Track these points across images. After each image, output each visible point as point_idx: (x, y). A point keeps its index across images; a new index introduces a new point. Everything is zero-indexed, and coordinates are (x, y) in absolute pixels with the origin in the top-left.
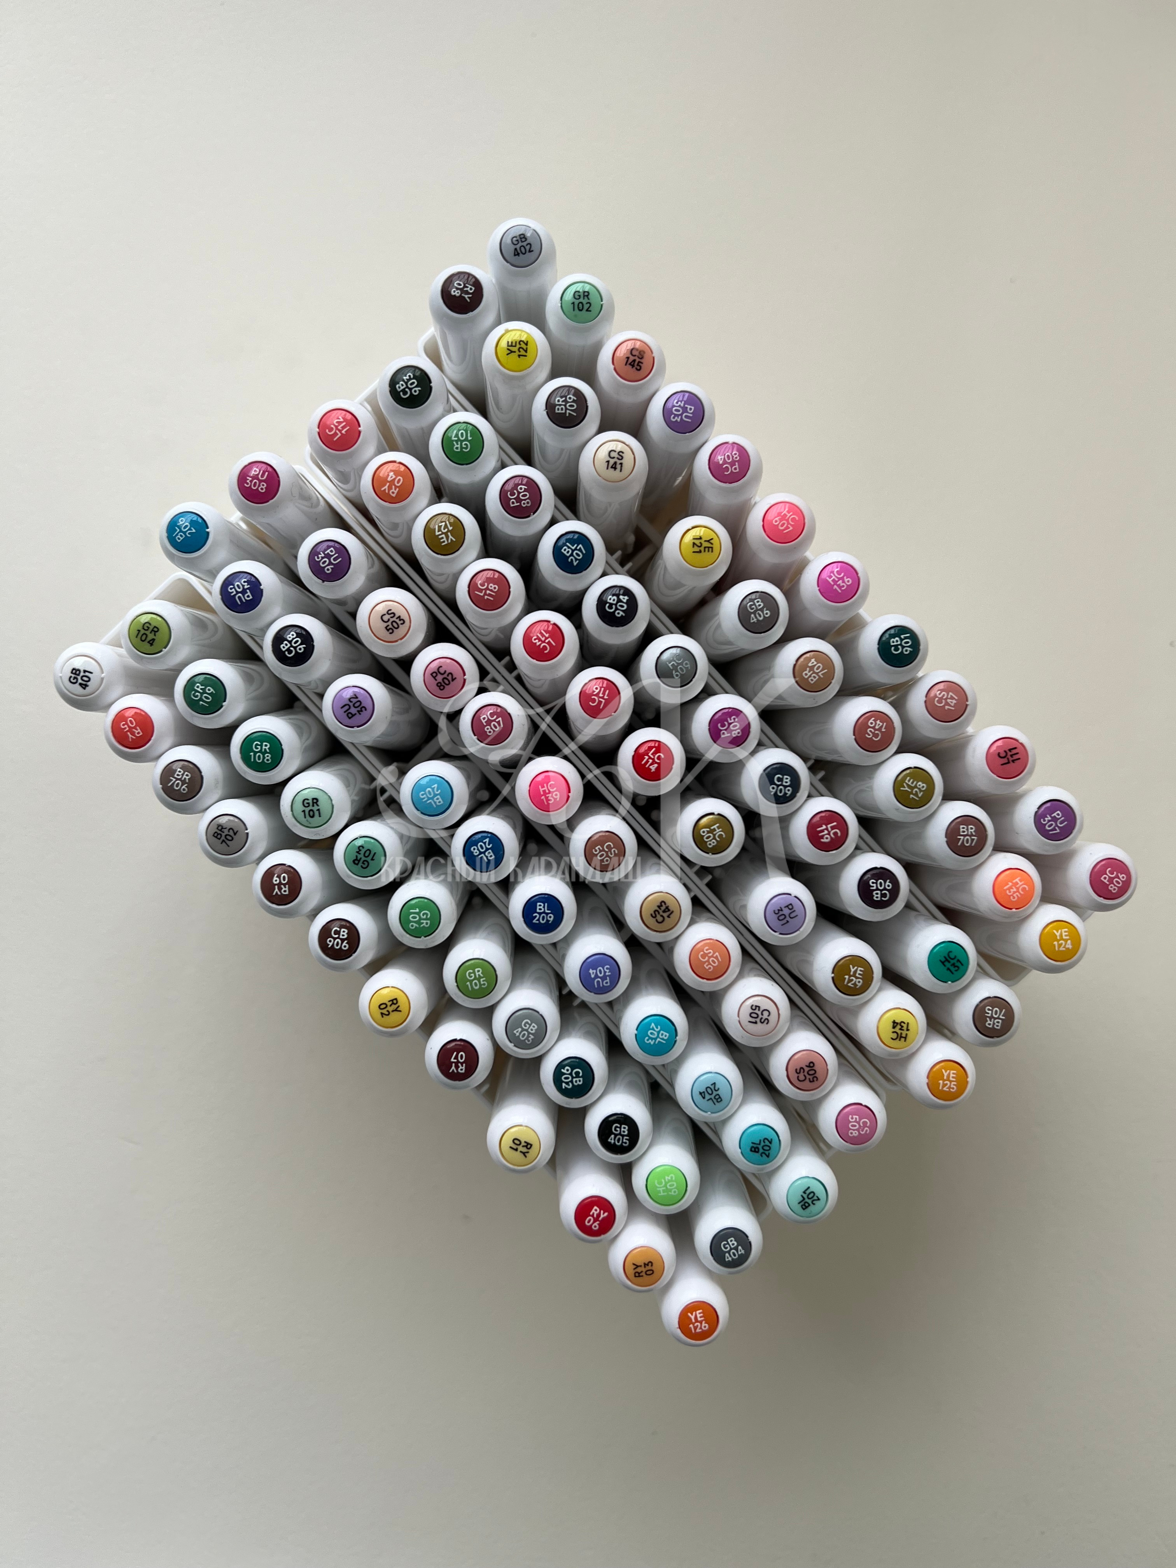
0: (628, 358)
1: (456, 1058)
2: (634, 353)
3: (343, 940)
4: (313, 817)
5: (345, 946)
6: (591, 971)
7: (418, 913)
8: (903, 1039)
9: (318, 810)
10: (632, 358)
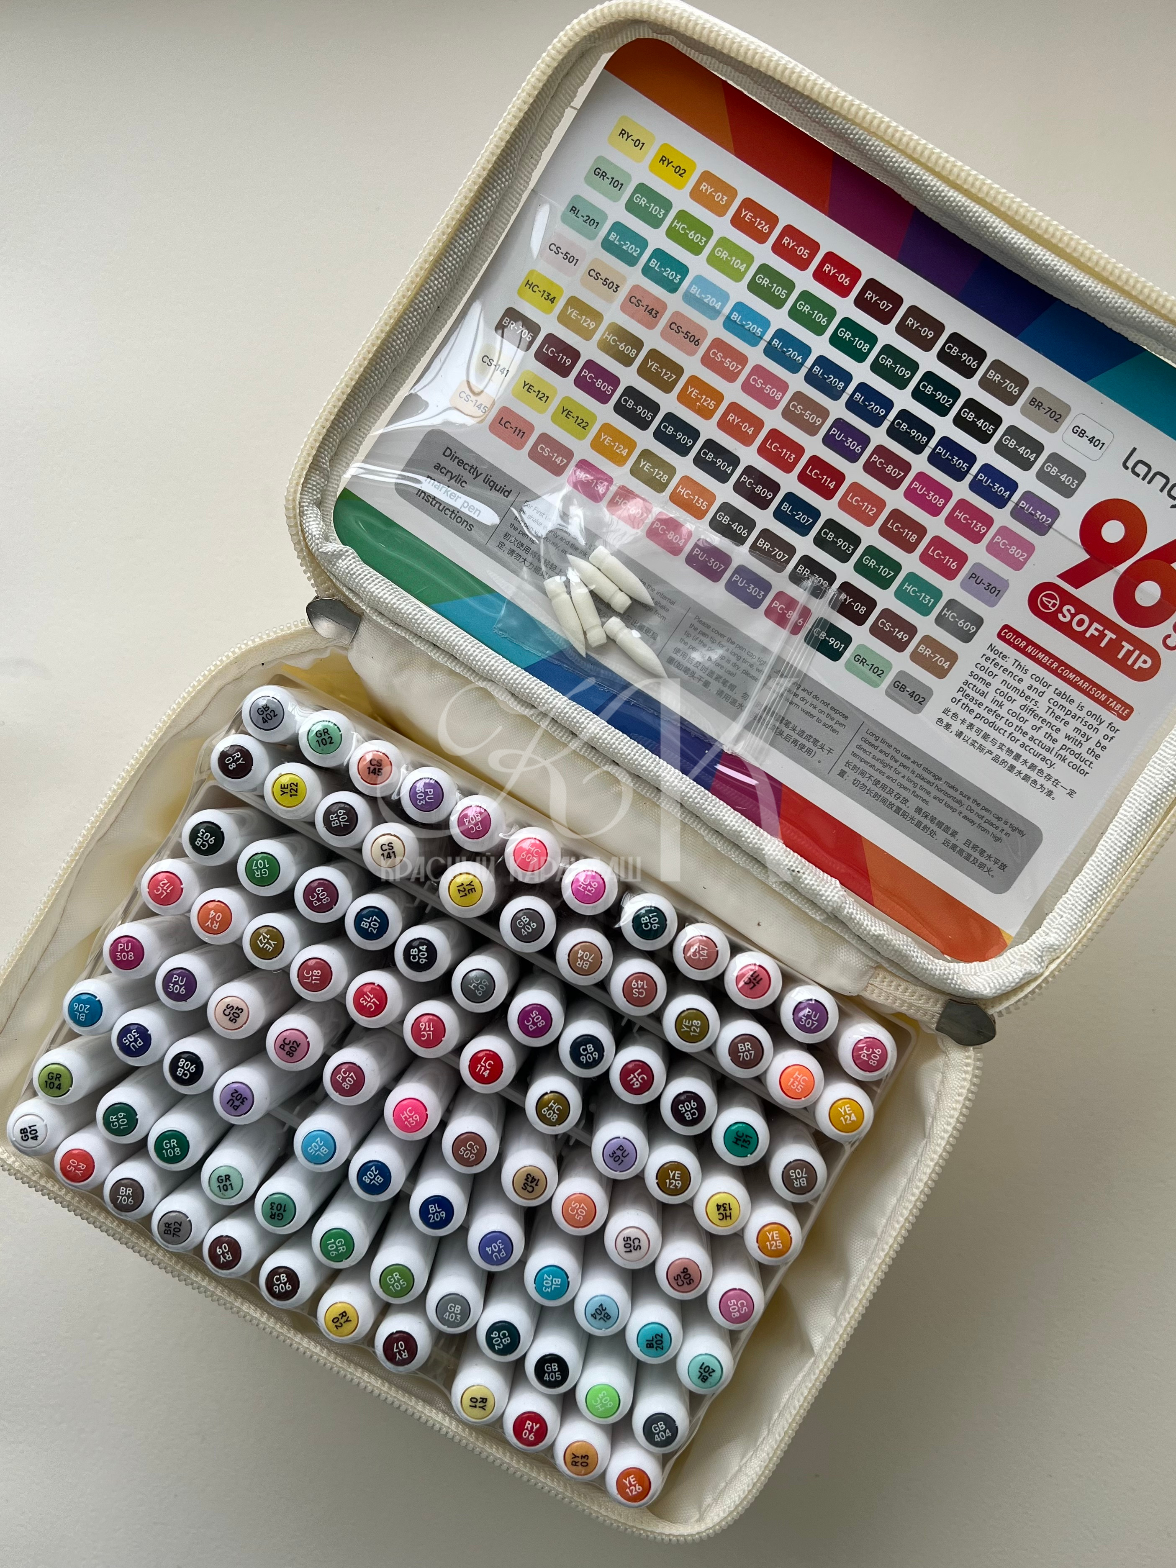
0: (369, 768)
1: (397, 1347)
2: (373, 763)
3: (285, 1284)
4: (226, 1190)
5: (289, 1287)
6: (487, 1249)
7: (334, 1243)
8: (728, 1218)
9: (231, 1184)
10: (372, 768)
